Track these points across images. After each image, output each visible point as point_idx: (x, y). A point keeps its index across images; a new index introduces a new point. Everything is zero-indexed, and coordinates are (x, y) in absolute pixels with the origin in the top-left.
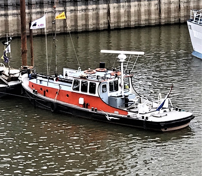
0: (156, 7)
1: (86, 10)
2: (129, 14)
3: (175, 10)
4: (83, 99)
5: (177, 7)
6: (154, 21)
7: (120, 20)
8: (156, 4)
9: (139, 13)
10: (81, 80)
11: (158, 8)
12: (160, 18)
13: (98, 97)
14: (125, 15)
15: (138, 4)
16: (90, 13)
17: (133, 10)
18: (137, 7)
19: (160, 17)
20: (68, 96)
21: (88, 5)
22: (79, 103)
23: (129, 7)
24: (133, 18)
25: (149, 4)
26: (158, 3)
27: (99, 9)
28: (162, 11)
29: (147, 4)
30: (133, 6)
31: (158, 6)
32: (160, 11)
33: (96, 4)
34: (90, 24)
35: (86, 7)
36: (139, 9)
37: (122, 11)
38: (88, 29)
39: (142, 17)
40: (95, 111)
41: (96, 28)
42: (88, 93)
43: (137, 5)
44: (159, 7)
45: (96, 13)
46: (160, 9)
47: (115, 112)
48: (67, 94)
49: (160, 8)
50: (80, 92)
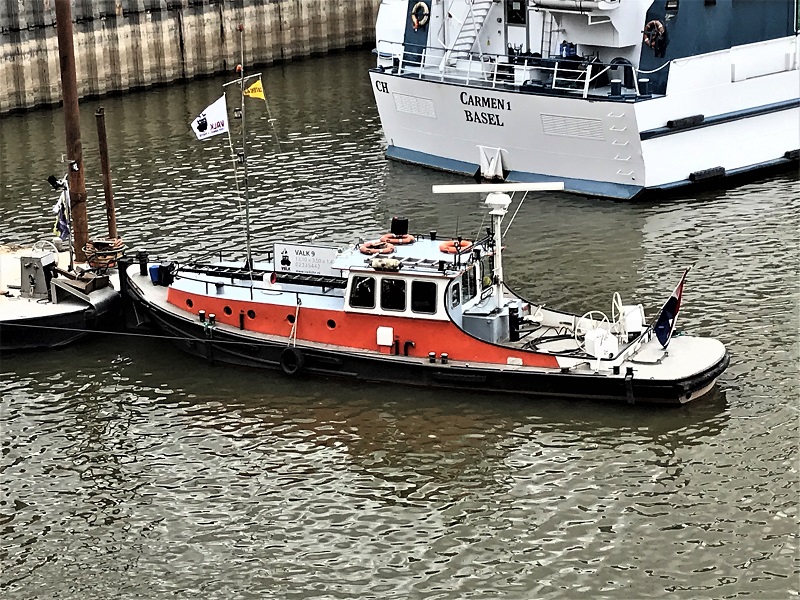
0: (173, 36)
1: (16, 55)
2: (113, 57)
3: (213, 41)
4: (391, 330)
5: (216, 32)
6: (172, 72)
7: (97, 73)
8: (172, 29)
9: (136, 54)
10: (378, 278)
11: (176, 37)
12: (183, 64)
13: (447, 321)
14: (105, 62)
15: (133, 32)
16: (27, 62)
17: (123, 46)
18: (130, 38)
19: (183, 59)
20: (331, 324)
21: (19, 41)
22: (379, 343)
23: (114, 39)
24: (124, 69)
25: (158, 29)
26: (175, 26)
27: (46, 50)
28: (186, 44)
29: (151, 30)
30: (123, 36)
31: (175, 33)
32: (182, 45)
33: (36, 38)
34: (29, 92)
35: (15, 49)
36: (134, 43)
37: (99, 50)
38: (25, 104)
39: (145, 63)
40: (443, 362)
41: (42, 100)
42: (408, 313)
43: (130, 35)
44: (178, 36)
45: (38, 62)
46: (181, 41)
47: (510, 360)
48: (331, 321)
49: (181, 37)
50: (378, 310)
